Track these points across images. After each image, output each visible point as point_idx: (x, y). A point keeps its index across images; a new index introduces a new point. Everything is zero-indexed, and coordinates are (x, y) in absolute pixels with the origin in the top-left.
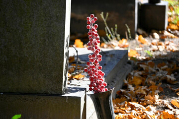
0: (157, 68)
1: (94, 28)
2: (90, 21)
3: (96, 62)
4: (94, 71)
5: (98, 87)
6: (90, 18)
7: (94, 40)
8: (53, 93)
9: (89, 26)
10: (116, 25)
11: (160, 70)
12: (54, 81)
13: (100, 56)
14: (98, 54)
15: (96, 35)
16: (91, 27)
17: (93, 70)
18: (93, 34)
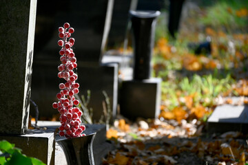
0: (148, 151)
1: (69, 43)
2: (63, 33)
3: (71, 93)
4: (68, 107)
5: (73, 131)
6: (63, 29)
7: (69, 62)
8: (8, 131)
9: (61, 42)
10: (89, 92)
11: (152, 153)
12: (10, 115)
13: (76, 86)
14: (74, 83)
15: (72, 55)
16: (65, 43)
17: (66, 105)
18: (68, 52)
